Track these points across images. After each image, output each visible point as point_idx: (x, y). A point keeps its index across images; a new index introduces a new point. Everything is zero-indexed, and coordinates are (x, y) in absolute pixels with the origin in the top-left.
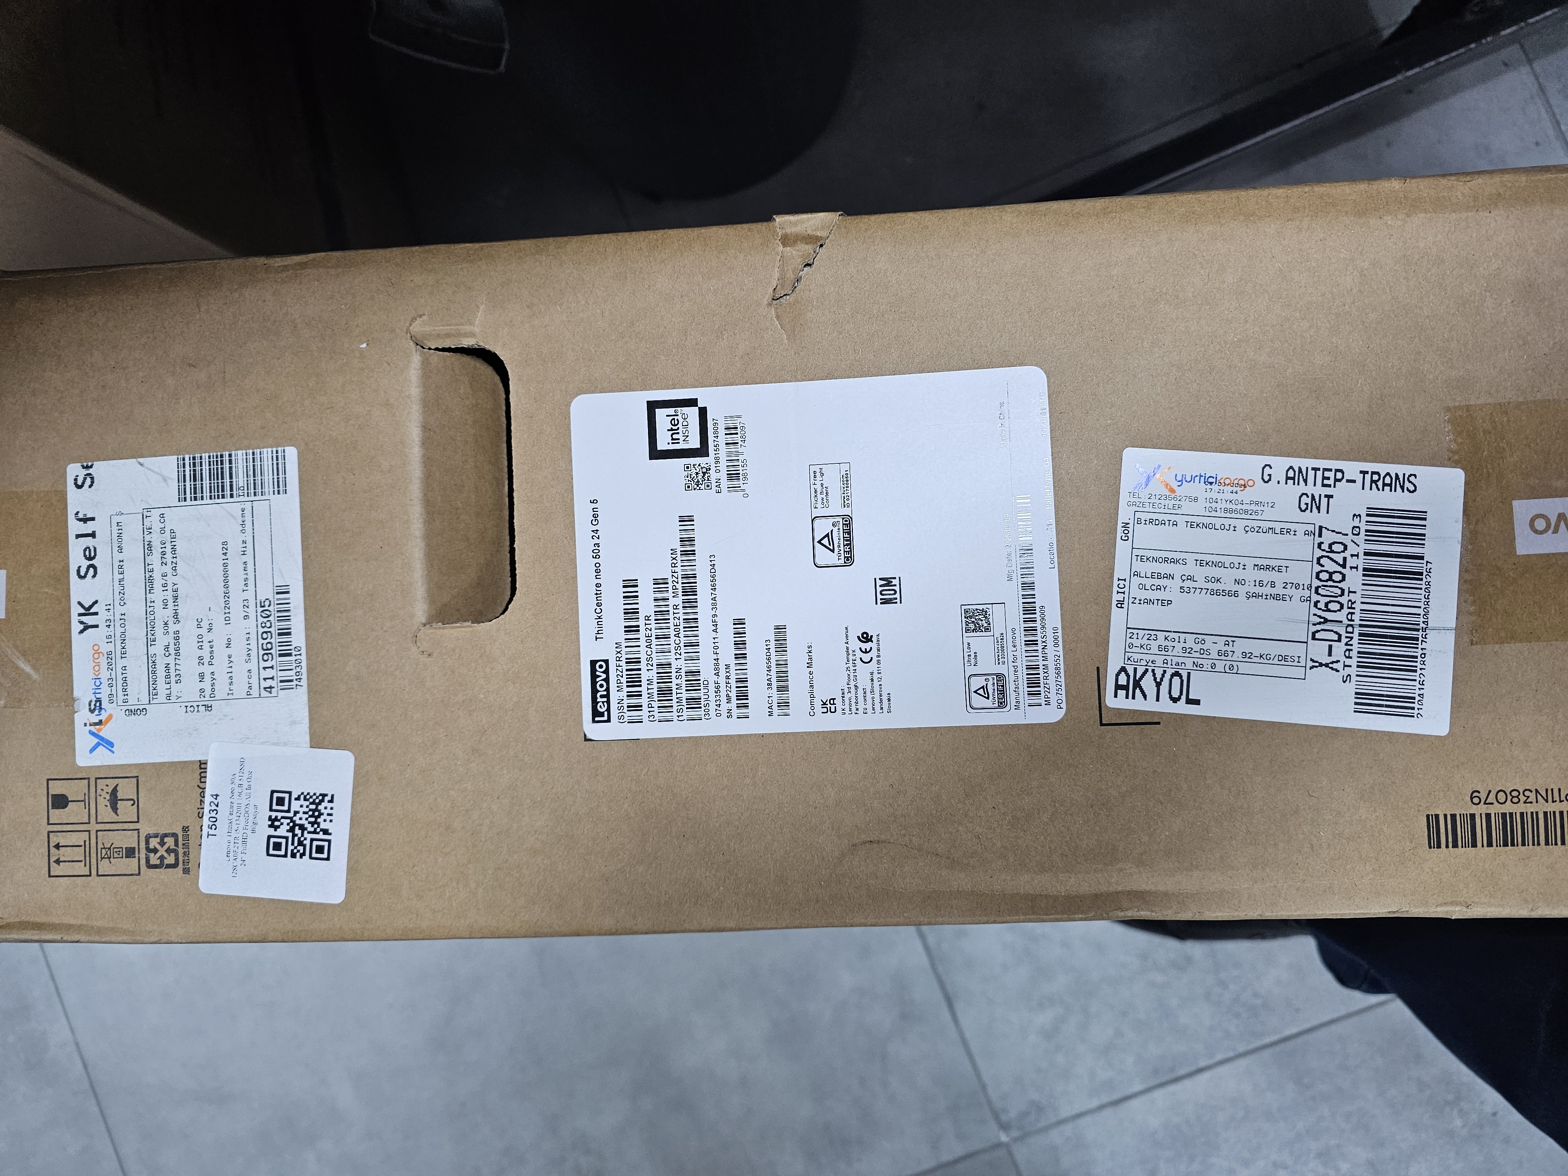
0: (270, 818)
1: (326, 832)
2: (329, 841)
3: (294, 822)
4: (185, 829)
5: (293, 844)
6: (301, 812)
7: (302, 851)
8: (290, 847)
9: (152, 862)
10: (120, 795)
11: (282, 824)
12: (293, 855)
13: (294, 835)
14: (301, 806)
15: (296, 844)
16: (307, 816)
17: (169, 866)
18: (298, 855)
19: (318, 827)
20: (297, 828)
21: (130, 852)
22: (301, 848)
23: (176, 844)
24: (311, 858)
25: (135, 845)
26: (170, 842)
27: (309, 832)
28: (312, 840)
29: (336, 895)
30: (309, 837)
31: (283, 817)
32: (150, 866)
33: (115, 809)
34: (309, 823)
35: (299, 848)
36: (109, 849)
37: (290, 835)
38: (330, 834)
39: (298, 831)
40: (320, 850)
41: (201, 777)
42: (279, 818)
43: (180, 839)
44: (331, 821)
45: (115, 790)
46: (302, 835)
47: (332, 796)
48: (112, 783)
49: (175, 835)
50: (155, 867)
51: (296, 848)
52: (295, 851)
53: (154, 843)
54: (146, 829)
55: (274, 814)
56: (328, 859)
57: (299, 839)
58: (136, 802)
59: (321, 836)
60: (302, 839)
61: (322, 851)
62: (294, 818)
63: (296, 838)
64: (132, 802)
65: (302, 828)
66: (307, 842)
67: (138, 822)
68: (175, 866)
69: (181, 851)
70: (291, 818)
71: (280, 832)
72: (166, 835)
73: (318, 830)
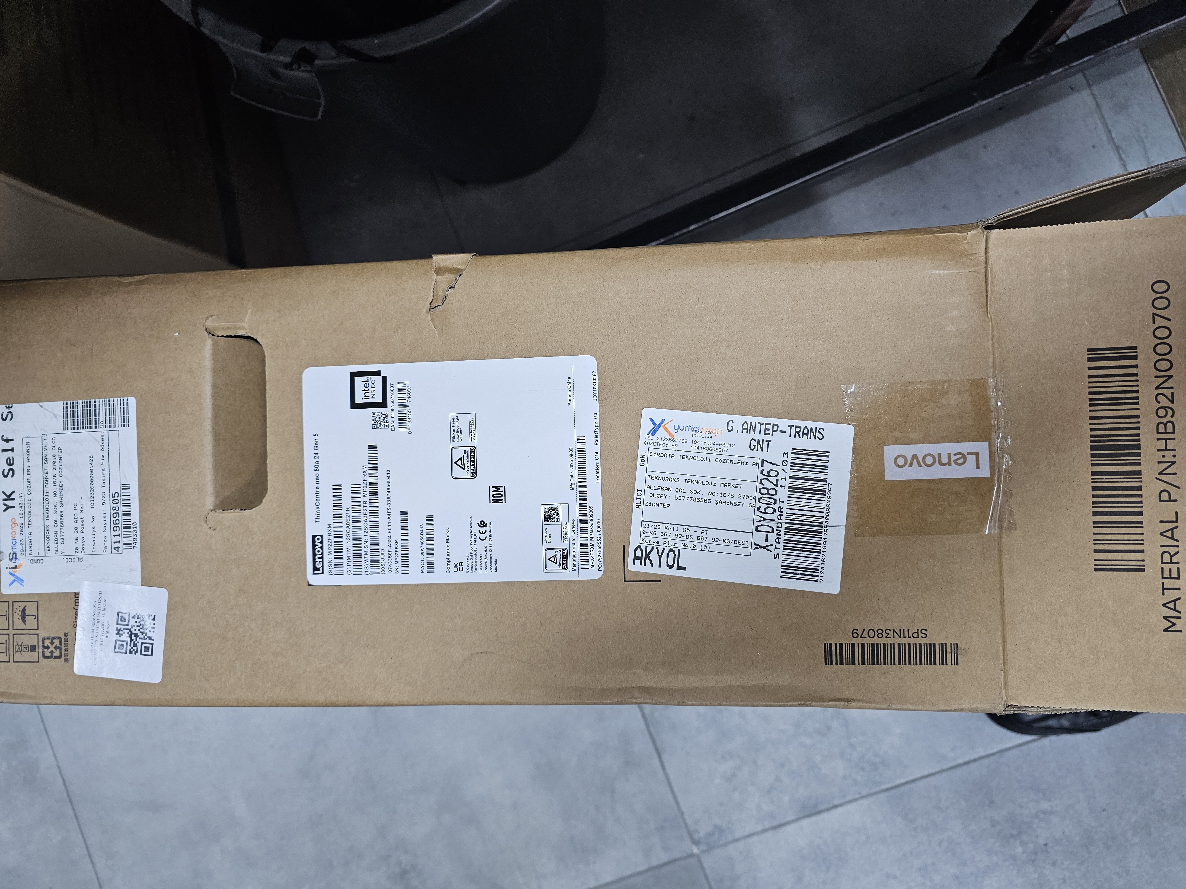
0: (117, 629)
1: (150, 639)
2: (152, 644)
3: (131, 632)
4: (66, 634)
5: (130, 646)
6: (136, 626)
7: (136, 650)
8: (129, 647)
9: (46, 655)
10: (27, 613)
11: (124, 633)
12: (131, 653)
13: (131, 640)
14: (136, 622)
15: (132, 646)
16: (139, 628)
17: (56, 657)
18: (133, 652)
19: (146, 635)
20: (133, 635)
21: (33, 648)
22: (135, 648)
23: (61, 644)
24: (141, 654)
25: (36, 643)
26: (57, 642)
27: (140, 639)
28: (142, 643)
29: (157, 678)
30: (140, 641)
31: (124, 629)
32: (45, 657)
33: (24, 621)
34: (141, 632)
35: (134, 648)
36: (21, 645)
37: (129, 639)
38: (153, 640)
39: (133, 638)
40: (147, 649)
41: (76, 603)
42: (122, 629)
43: (63, 640)
44: (153, 632)
45: (24, 610)
46: (136, 640)
47: (155, 616)
48: (23, 605)
49: (59, 638)
50: (48, 657)
51: (132, 648)
52: (132, 650)
53: (47, 643)
54: (43, 634)
55: (119, 627)
56: (151, 655)
57: (134, 642)
58: (37, 617)
59: (148, 641)
60: (136, 642)
61: (148, 650)
62: (131, 630)
63: (132, 642)
64: (34, 617)
65: (136, 635)
66: (139, 645)
67: (38, 629)
68: (60, 657)
69: (63, 648)
70: (129, 630)
71: (122, 638)
72: (54, 638)
73: (146, 637)
